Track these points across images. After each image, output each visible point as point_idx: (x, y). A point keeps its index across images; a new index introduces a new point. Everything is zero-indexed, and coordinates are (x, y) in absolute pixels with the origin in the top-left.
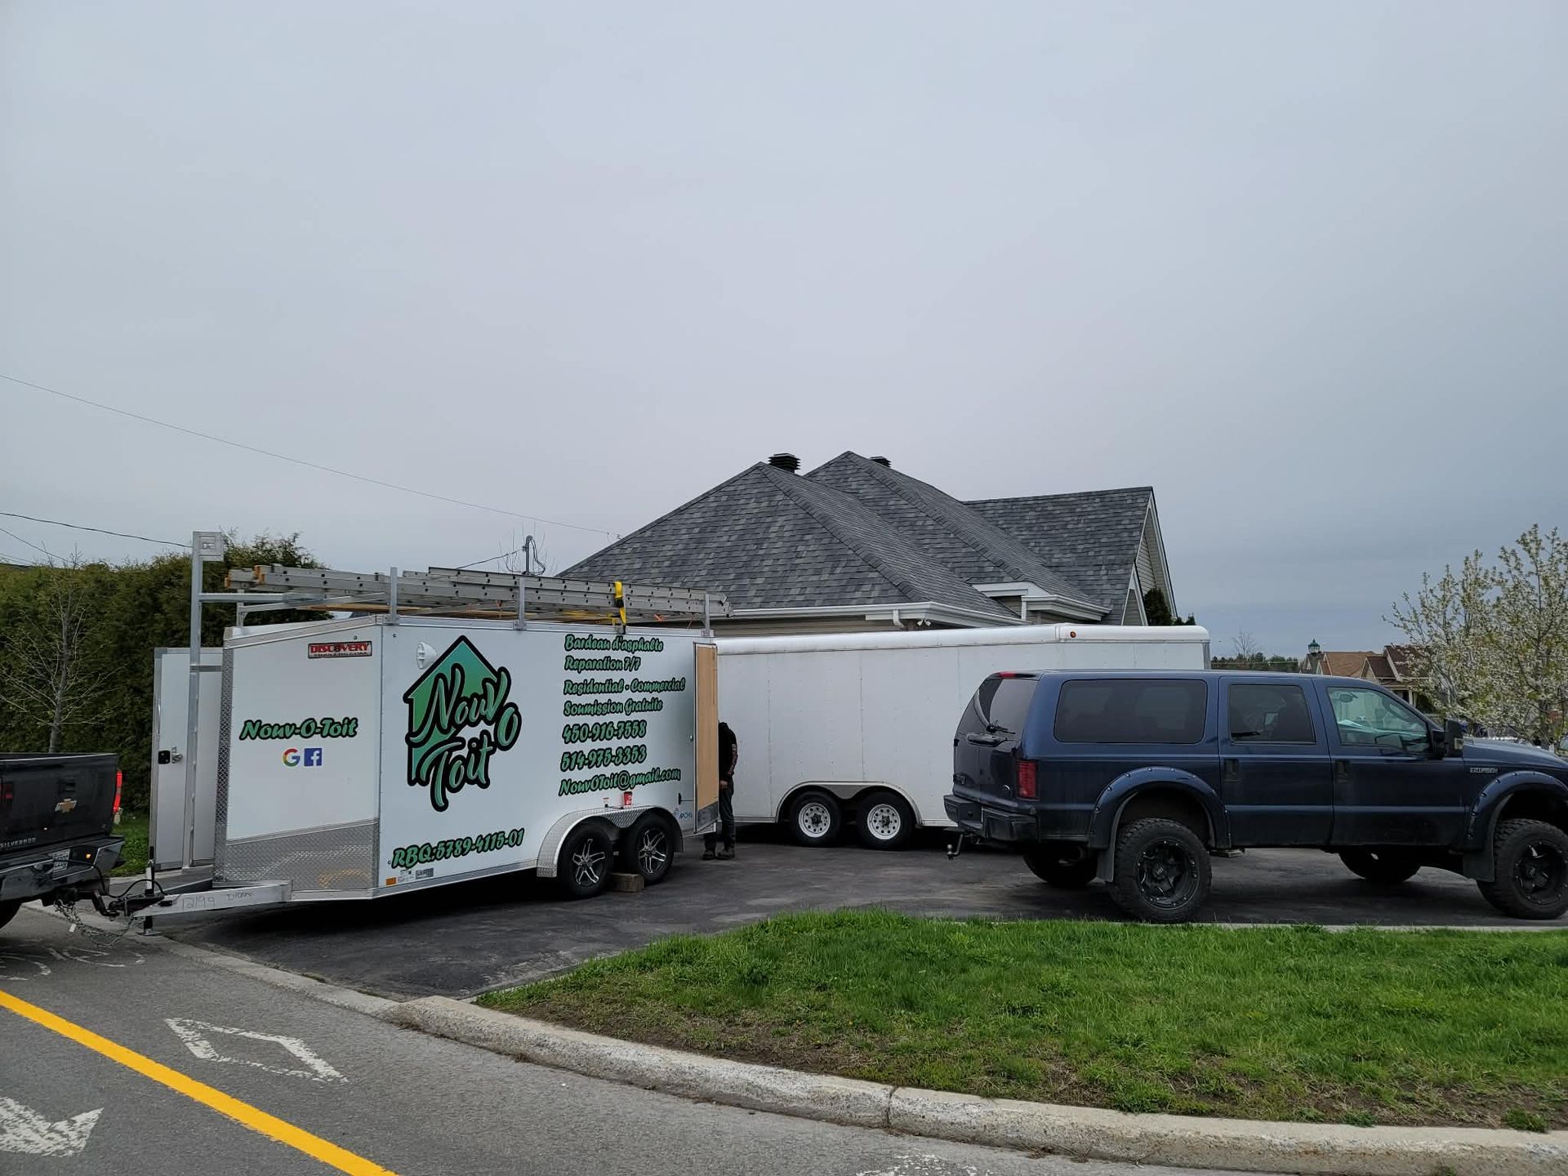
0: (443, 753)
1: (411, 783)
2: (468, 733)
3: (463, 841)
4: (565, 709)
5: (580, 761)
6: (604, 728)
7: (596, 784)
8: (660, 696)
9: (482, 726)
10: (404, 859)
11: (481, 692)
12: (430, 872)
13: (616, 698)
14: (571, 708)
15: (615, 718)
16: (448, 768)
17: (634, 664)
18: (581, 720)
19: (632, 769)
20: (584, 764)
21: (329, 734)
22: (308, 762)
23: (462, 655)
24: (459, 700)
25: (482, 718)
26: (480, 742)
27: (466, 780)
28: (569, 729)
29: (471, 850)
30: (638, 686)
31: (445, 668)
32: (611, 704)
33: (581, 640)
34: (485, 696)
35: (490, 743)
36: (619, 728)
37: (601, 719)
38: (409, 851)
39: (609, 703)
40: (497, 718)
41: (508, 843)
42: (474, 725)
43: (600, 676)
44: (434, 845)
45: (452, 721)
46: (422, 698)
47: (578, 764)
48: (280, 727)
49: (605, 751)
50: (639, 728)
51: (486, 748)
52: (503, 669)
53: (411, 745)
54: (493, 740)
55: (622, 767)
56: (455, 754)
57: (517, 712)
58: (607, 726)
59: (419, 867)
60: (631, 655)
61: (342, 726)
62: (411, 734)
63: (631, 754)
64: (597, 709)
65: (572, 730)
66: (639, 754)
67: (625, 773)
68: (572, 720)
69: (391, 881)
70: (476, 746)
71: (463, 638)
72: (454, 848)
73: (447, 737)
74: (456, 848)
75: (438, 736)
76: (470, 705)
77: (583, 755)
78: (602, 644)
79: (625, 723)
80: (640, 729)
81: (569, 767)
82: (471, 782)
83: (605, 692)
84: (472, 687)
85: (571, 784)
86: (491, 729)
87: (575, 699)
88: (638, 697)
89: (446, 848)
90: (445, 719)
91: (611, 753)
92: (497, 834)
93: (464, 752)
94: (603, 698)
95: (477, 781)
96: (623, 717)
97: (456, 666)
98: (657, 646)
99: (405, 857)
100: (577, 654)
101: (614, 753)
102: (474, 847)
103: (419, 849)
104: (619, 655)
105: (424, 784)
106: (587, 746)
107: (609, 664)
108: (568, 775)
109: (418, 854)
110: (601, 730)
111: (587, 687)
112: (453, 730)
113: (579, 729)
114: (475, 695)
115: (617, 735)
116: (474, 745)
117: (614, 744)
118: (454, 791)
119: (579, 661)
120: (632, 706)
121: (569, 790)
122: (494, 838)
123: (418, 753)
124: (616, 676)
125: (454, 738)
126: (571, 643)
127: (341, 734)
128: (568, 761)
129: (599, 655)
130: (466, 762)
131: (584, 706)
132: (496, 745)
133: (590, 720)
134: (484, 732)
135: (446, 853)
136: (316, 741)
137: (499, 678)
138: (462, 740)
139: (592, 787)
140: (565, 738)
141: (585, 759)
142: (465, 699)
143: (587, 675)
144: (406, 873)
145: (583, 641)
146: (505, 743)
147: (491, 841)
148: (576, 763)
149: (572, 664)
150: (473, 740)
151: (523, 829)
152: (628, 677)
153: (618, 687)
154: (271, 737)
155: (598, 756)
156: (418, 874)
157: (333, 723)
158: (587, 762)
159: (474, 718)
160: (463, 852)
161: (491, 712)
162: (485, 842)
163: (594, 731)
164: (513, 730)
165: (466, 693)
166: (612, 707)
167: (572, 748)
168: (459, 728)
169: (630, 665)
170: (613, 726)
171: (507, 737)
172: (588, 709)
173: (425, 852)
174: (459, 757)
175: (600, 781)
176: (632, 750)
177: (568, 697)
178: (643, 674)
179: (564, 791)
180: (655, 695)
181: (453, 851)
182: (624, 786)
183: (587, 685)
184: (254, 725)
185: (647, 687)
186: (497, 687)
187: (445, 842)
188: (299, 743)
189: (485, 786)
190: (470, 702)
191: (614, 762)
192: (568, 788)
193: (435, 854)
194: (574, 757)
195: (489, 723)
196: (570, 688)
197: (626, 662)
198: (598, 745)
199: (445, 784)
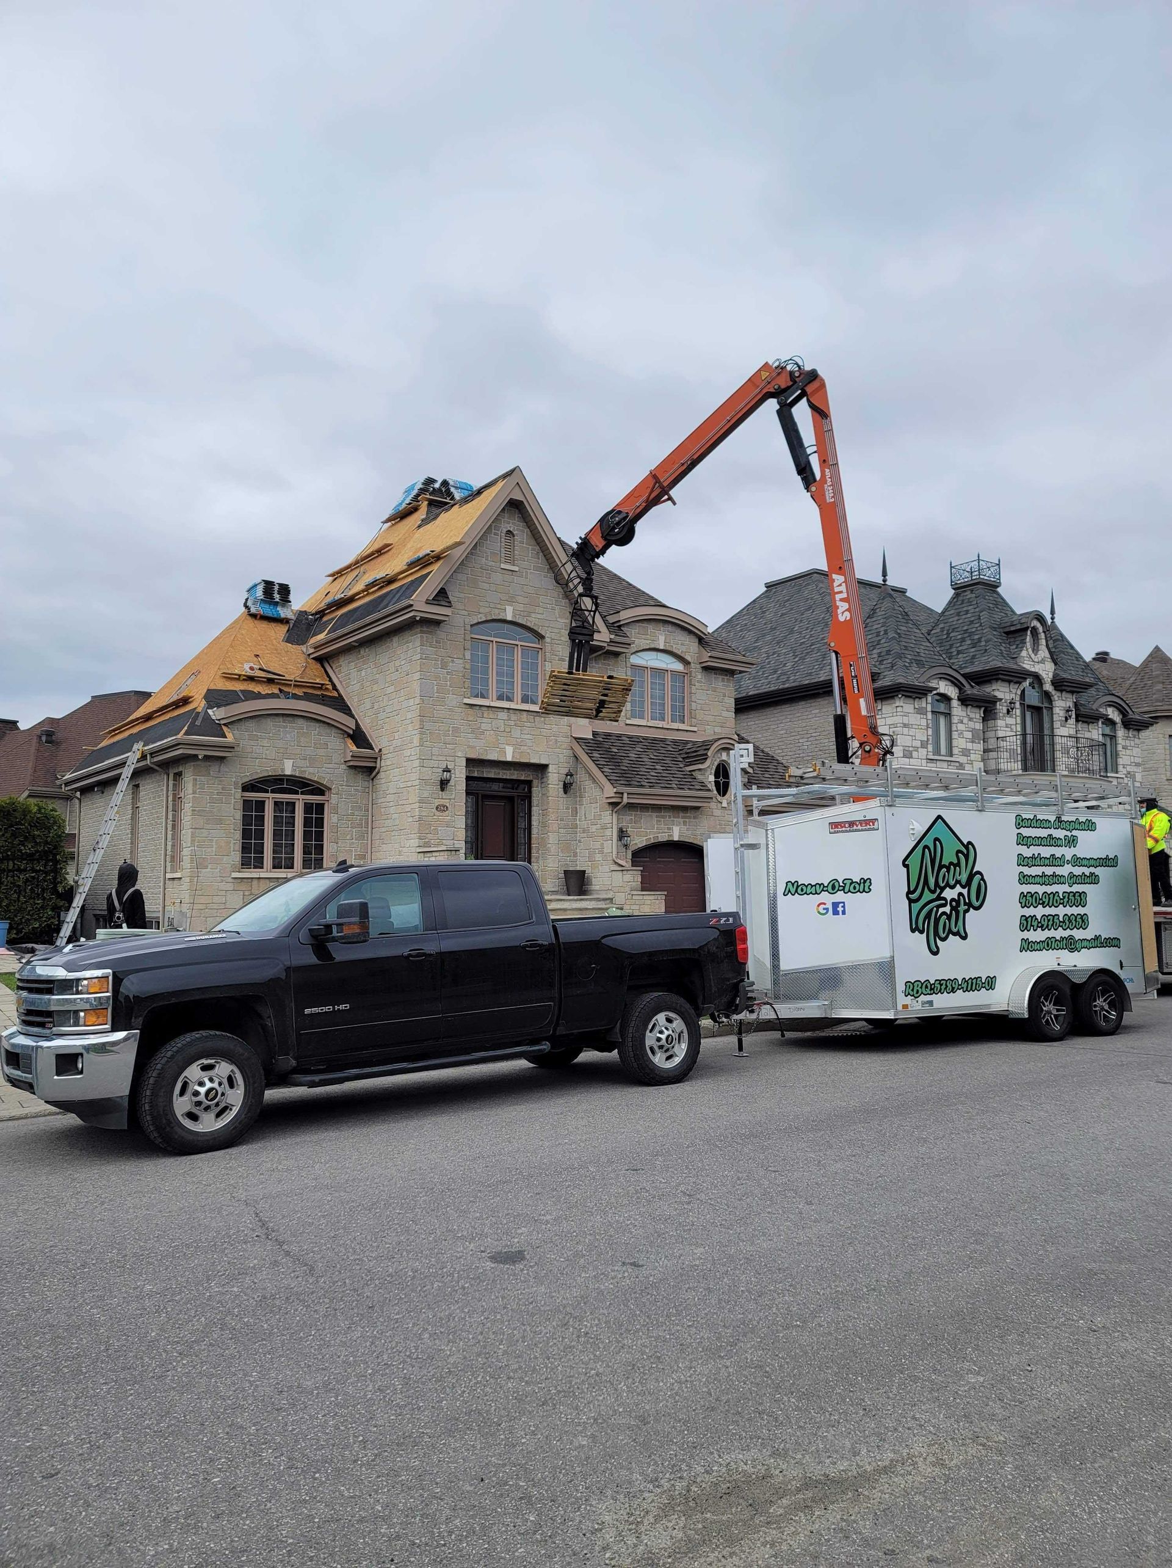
0: (931, 910)
1: (913, 931)
2: (949, 894)
3: (952, 981)
4: (1020, 879)
5: (1035, 924)
6: (1051, 896)
7: (1049, 944)
8: (1098, 871)
9: (958, 889)
10: (913, 990)
11: (955, 861)
12: (931, 1003)
13: (1059, 871)
14: (1024, 877)
15: (1061, 889)
16: (937, 922)
17: (1072, 842)
18: (1032, 888)
19: (1078, 934)
20: (1038, 927)
21: (849, 891)
22: (836, 913)
23: (939, 831)
24: (941, 867)
25: (958, 882)
26: (958, 902)
27: (950, 932)
28: (1024, 896)
29: (958, 989)
30: (1077, 861)
31: (928, 841)
32: (1056, 876)
33: (1028, 820)
34: (958, 864)
35: (965, 904)
36: (1064, 897)
37: (1049, 889)
38: (916, 984)
39: (1054, 875)
40: (969, 883)
41: (985, 987)
42: (952, 887)
43: (1046, 852)
44: (932, 982)
45: (937, 884)
46: (915, 862)
47: (1033, 926)
48: (812, 886)
49: (1054, 916)
50: (1079, 899)
51: (962, 908)
52: (970, 843)
53: (911, 901)
54: (967, 901)
55: (1067, 933)
56: (941, 910)
57: (983, 879)
58: (1054, 895)
59: (923, 998)
60: (1069, 834)
61: (859, 884)
62: (909, 893)
63: (1076, 920)
64: (1044, 879)
65: (1026, 896)
66: (1082, 922)
67: (1071, 937)
68: (1026, 888)
69: (905, 1007)
70: (955, 904)
71: (939, 817)
72: (946, 985)
73: (935, 896)
74: (947, 986)
75: (928, 896)
76: (948, 871)
77: (1036, 919)
78: (1045, 824)
79: (1069, 893)
80: (1081, 900)
81: (1026, 928)
82: (955, 934)
83: (1050, 866)
84: (949, 857)
85: (1029, 943)
86: (965, 891)
87: (1027, 871)
88: (1078, 871)
89: (941, 985)
90: (932, 881)
91: (1058, 919)
92: (977, 978)
93: (947, 909)
94: (1049, 871)
95: (958, 934)
96: (1065, 888)
97: (936, 839)
98: (1090, 826)
99: (914, 989)
100: (1026, 832)
101: (1061, 920)
102: (960, 987)
103: (922, 984)
104: (1060, 834)
105: (921, 932)
106: (1039, 912)
107: (1052, 841)
108: (1026, 935)
109: (921, 988)
110: (1049, 898)
111: (1034, 861)
112: (938, 891)
113: (1032, 896)
114: (951, 863)
115: (1063, 904)
116: (954, 904)
117: (1061, 911)
118: (943, 940)
119: (1028, 838)
120: (1074, 879)
121: (1028, 948)
122: (974, 981)
123: (916, 907)
124: (1058, 852)
125: (939, 898)
126: (1020, 822)
127: (859, 891)
128: (1025, 923)
129: (1043, 833)
130: (949, 917)
131: (1034, 877)
132: (970, 905)
133: (1040, 889)
134: (960, 894)
135: (941, 989)
136: (840, 896)
137: (967, 850)
138: (945, 899)
139: (1046, 947)
140: (1021, 903)
141: (1039, 923)
142: (944, 866)
143: (1035, 850)
144: (915, 1001)
145: (1029, 821)
146: (977, 904)
147: (972, 983)
148: (1031, 925)
149: (1022, 841)
150: (953, 900)
151: (995, 977)
152: (1068, 853)
153: (1061, 861)
154: (806, 893)
155: (1049, 920)
156: (923, 1003)
157: (852, 882)
158: (1040, 925)
159: (952, 883)
160: (953, 991)
161: (964, 878)
162: (968, 984)
163: (1044, 900)
164: (981, 893)
165: (945, 862)
166: (1056, 879)
167: (1029, 912)
168: (942, 889)
169: (1069, 842)
170: (1058, 896)
171: (977, 900)
172: (1038, 880)
173: (926, 987)
174: (944, 913)
175: (1052, 942)
176: (1076, 917)
177: (1021, 869)
178: (1081, 851)
179: (1024, 948)
180: (1092, 869)
181: (946, 988)
182: (1072, 949)
183: (1035, 859)
184: (793, 884)
185: (1085, 862)
186: (967, 857)
187: (940, 981)
188: (827, 898)
189: (964, 938)
190: (948, 869)
191: (1062, 926)
192: (1027, 946)
193: (933, 989)
194: (1029, 920)
195: (963, 887)
196: (1022, 861)
197: (1065, 840)
198: (1048, 911)
199: (936, 934)
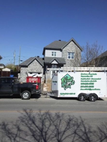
1: (62, 87)
2: (68, 83)
6: (87, 83)
7: (86, 89)
9: (70, 82)
10: (61, 94)
13: (89, 80)
15: (89, 82)
16: (66, 86)
18: (83, 82)
19: (92, 88)
24: (67, 80)
26: (70, 84)
27: (68, 87)
31: (65, 77)
34: (70, 79)
40: (72, 82)
45: (66, 82)
46: (63, 79)
47: (83, 87)
51: (70, 85)
53: (62, 84)
55: (90, 88)
56: (67, 85)
64: (86, 81)
68: (82, 82)
69: (60, 96)
70: (69, 84)
71: (67, 74)
72: (67, 94)
75: (65, 83)
78: (87, 74)
80: (93, 84)
86: (71, 83)
87: (82, 80)
88: (92, 80)
90: (65, 82)
92: (72, 93)
93: (68, 85)
95: (69, 88)
96: (90, 82)
98: (96, 74)
100: (82, 75)
102: (69, 94)
103: (63, 93)
104: (90, 75)
106: (84, 85)
107: (87, 76)
108: (81, 88)
117: (89, 85)
123: (62, 85)
125: (66, 83)
130: (68, 86)
132: (72, 84)
133: (85, 83)
143: (84, 78)
149: (82, 76)
151: (75, 93)
152: (91, 78)
153: (89, 79)
156: (63, 96)
159: (69, 82)
161: (71, 81)
164: (74, 83)
165: (68, 79)
167: (82, 85)
168: (67, 82)
177: (81, 80)
178: (93, 78)
180: (96, 80)
186: (72, 79)
190: (68, 80)
192: (81, 89)
193: (65, 94)
196: (82, 79)
198: (86, 85)
199: (66, 88)
